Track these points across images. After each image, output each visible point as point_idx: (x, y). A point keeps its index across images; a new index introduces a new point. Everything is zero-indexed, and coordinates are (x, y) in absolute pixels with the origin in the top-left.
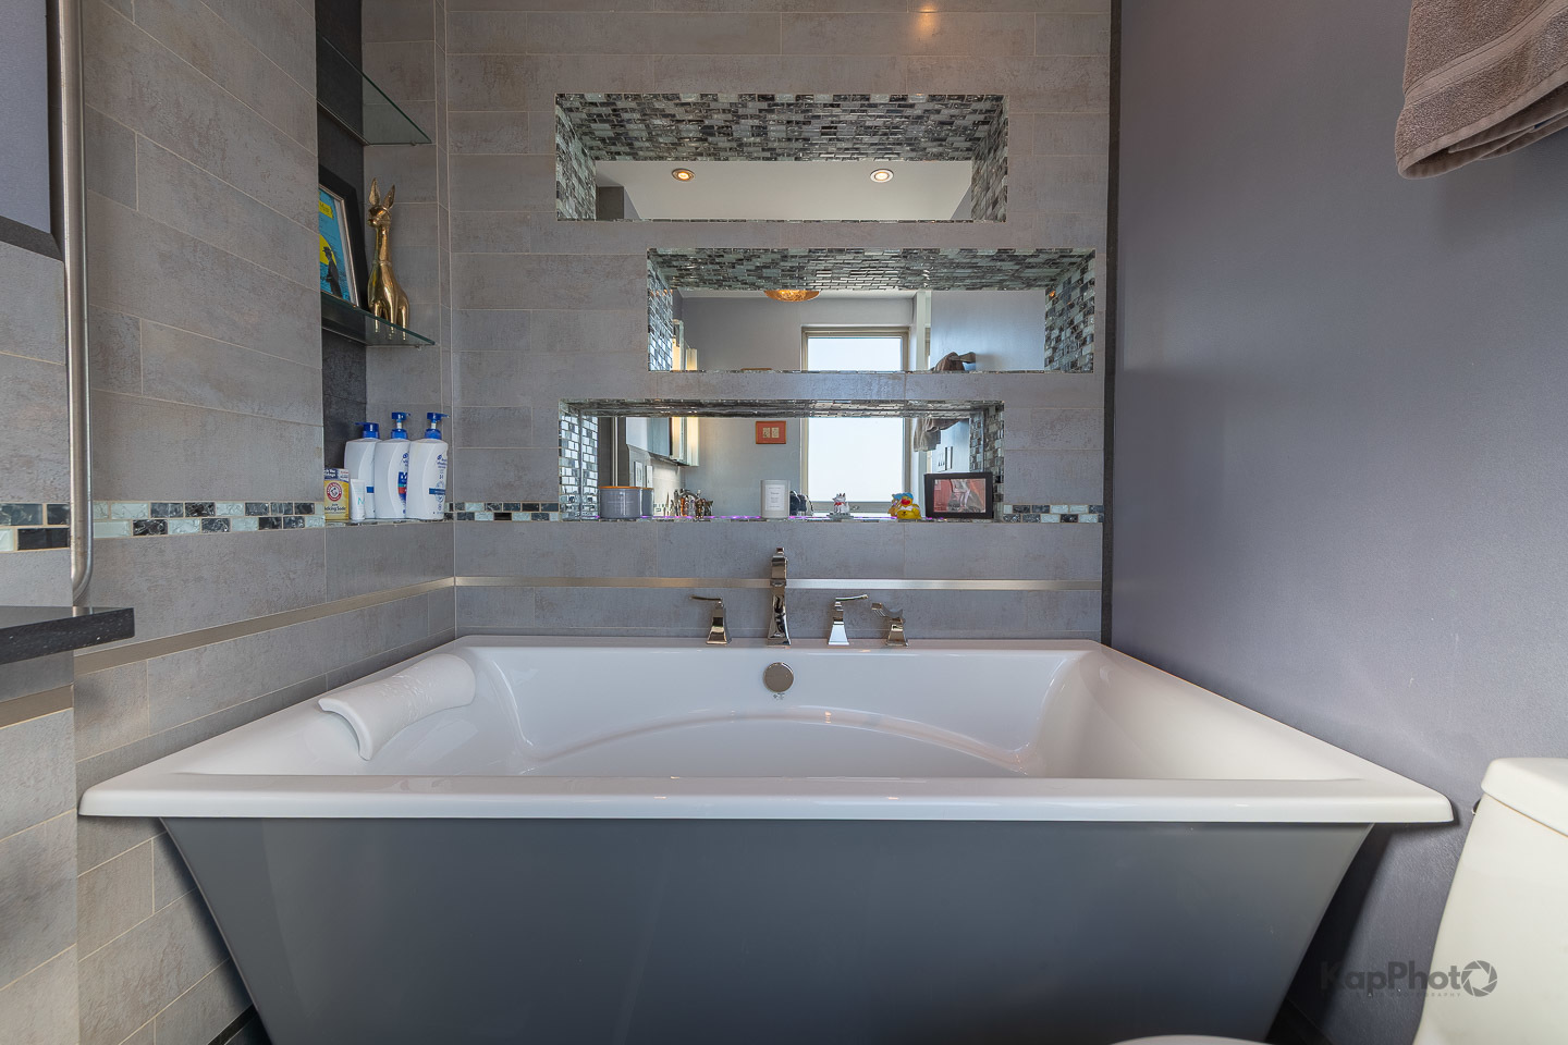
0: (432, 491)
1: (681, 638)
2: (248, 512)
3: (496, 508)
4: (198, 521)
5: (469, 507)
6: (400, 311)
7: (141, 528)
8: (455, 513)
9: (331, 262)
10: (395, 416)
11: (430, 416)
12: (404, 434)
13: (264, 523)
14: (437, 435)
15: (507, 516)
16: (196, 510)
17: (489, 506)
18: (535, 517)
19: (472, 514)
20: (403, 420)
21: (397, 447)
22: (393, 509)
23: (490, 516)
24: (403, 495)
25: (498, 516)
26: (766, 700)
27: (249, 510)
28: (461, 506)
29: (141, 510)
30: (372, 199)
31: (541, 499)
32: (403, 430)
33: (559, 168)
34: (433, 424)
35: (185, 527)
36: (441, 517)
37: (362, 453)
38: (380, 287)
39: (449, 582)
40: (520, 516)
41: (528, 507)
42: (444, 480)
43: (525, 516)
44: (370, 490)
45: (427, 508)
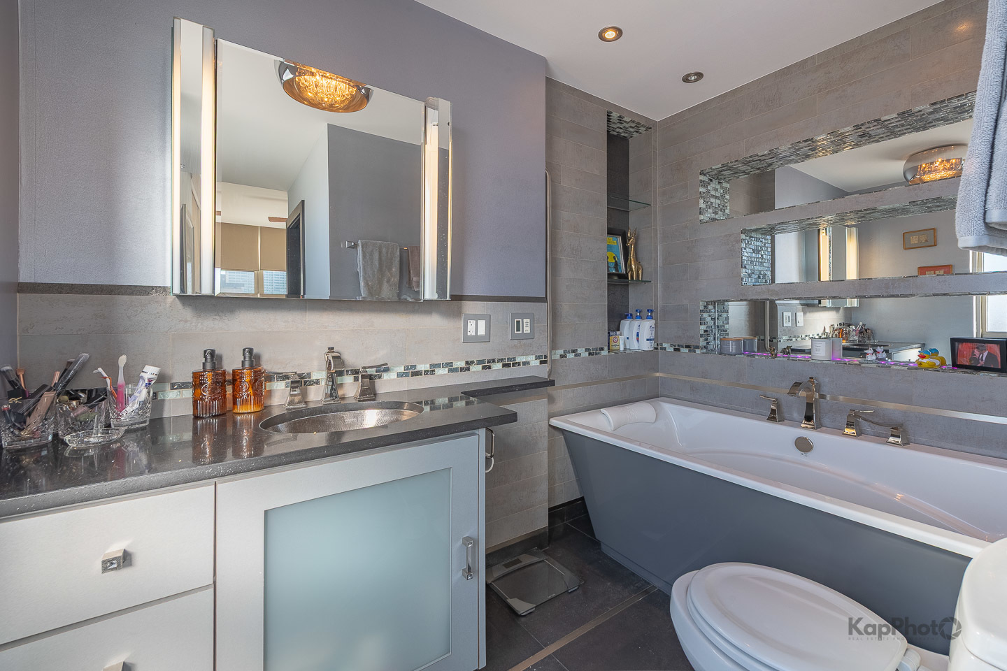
0: (648, 340)
1: (756, 415)
2: (586, 351)
3: (675, 346)
4: (573, 354)
5: (665, 345)
6: (638, 271)
7: (562, 356)
8: (659, 347)
9: (616, 261)
10: (637, 311)
11: (648, 310)
12: (641, 317)
13: (590, 354)
14: (651, 318)
15: (679, 350)
16: (573, 351)
17: (672, 345)
18: (690, 351)
19: (665, 348)
20: (640, 312)
21: (636, 323)
22: (634, 346)
23: (672, 349)
24: (638, 340)
25: (675, 350)
26: (797, 455)
27: (586, 350)
28: (661, 344)
29: (561, 352)
30: (629, 235)
31: (692, 344)
32: (640, 316)
33: (701, 201)
34: (650, 313)
35: (571, 356)
36: (652, 349)
37: (626, 324)
38: (631, 266)
39: (657, 374)
40: (683, 350)
41: (687, 347)
42: (653, 335)
43: (686, 350)
44: (628, 338)
45: (646, 346)
